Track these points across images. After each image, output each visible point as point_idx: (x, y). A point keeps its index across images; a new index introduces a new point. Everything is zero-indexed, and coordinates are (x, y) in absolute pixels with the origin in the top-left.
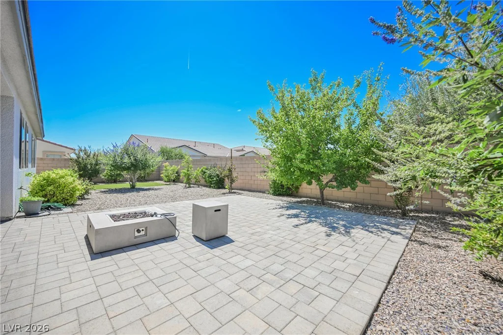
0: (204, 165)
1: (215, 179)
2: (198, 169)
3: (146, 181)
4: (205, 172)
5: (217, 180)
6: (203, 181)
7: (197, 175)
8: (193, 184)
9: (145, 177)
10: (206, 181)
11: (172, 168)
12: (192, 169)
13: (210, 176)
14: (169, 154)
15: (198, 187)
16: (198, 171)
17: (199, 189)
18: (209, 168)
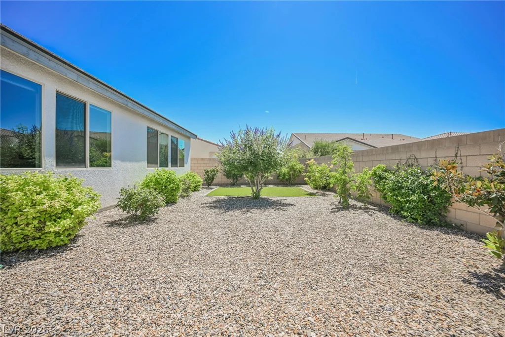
0: (380, 161)
1: (414, 198)
2: (365, 170)
3: (292, 185)
4: (381, 178)
5: (421, 200)
6: (376, 196)
7: (362, 183)
8: (355, 199)
9: (289, 179)
10: (385, 198)
11: (320, 168)
12: (353, 170)
13: (397, 188)
14: (325, 149)
15: (366, 209)
16: (365, 173)
17: (366, 216)
18: (395, 167)
